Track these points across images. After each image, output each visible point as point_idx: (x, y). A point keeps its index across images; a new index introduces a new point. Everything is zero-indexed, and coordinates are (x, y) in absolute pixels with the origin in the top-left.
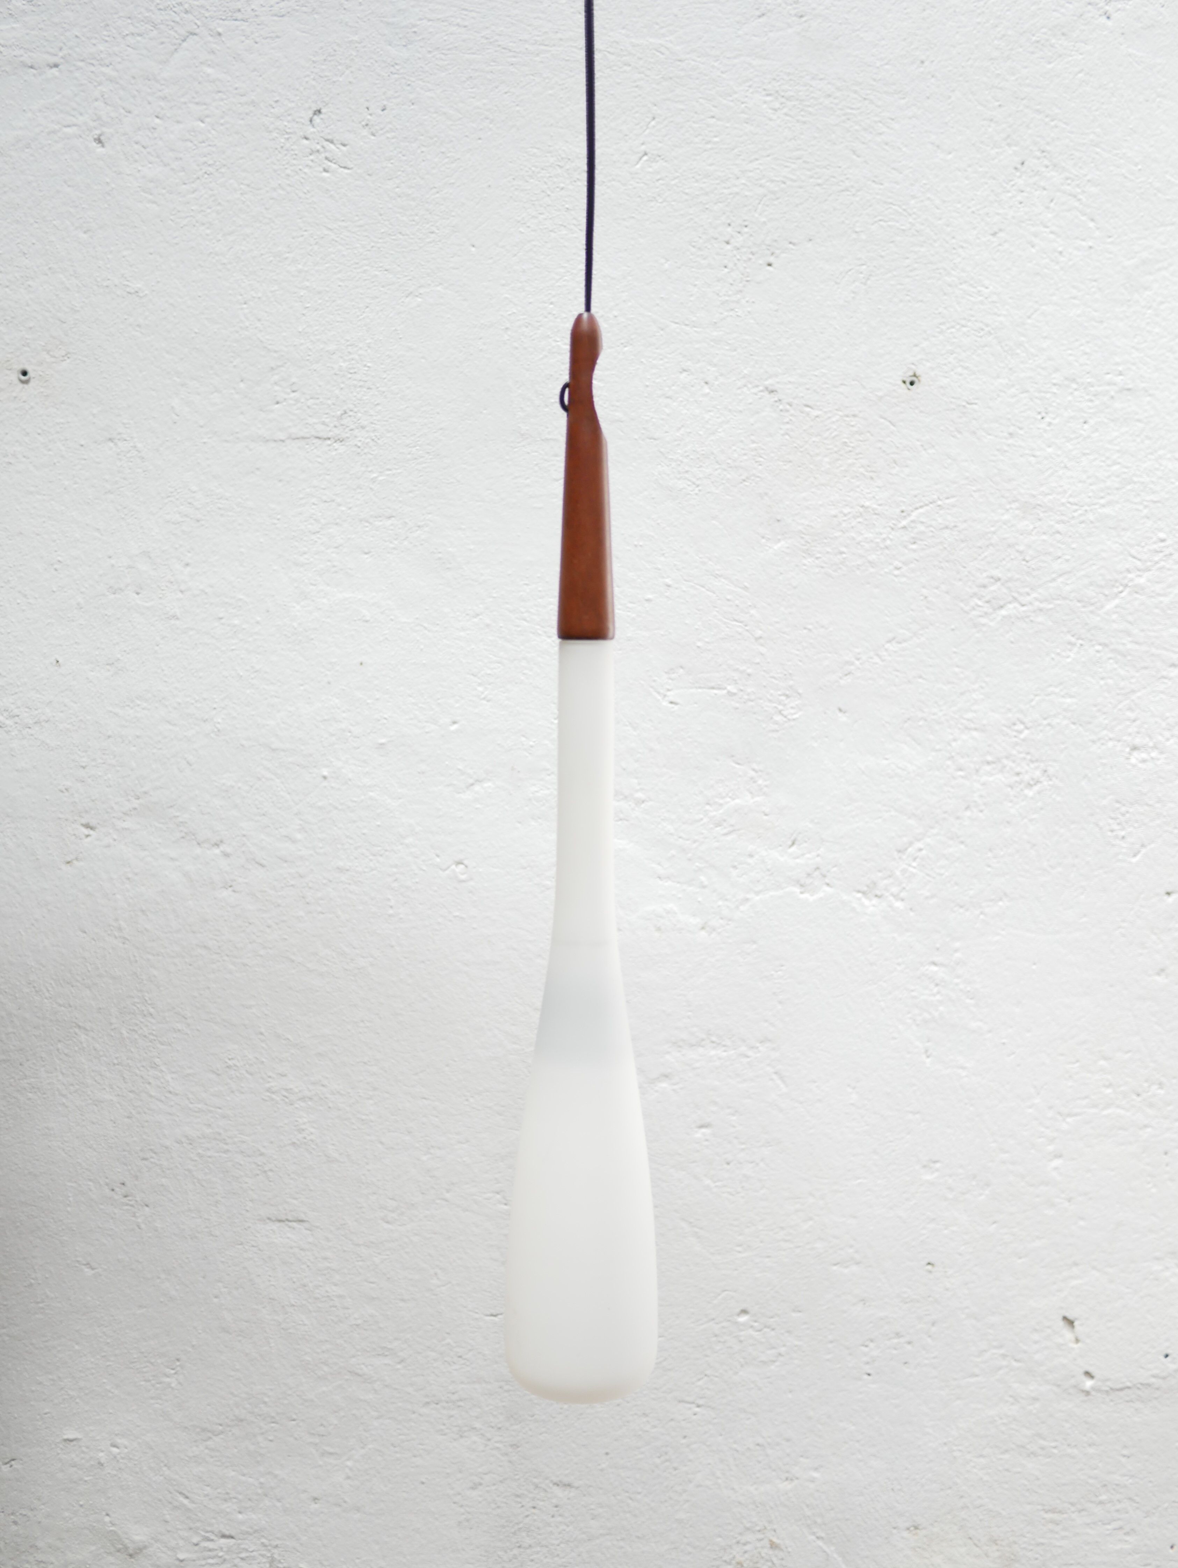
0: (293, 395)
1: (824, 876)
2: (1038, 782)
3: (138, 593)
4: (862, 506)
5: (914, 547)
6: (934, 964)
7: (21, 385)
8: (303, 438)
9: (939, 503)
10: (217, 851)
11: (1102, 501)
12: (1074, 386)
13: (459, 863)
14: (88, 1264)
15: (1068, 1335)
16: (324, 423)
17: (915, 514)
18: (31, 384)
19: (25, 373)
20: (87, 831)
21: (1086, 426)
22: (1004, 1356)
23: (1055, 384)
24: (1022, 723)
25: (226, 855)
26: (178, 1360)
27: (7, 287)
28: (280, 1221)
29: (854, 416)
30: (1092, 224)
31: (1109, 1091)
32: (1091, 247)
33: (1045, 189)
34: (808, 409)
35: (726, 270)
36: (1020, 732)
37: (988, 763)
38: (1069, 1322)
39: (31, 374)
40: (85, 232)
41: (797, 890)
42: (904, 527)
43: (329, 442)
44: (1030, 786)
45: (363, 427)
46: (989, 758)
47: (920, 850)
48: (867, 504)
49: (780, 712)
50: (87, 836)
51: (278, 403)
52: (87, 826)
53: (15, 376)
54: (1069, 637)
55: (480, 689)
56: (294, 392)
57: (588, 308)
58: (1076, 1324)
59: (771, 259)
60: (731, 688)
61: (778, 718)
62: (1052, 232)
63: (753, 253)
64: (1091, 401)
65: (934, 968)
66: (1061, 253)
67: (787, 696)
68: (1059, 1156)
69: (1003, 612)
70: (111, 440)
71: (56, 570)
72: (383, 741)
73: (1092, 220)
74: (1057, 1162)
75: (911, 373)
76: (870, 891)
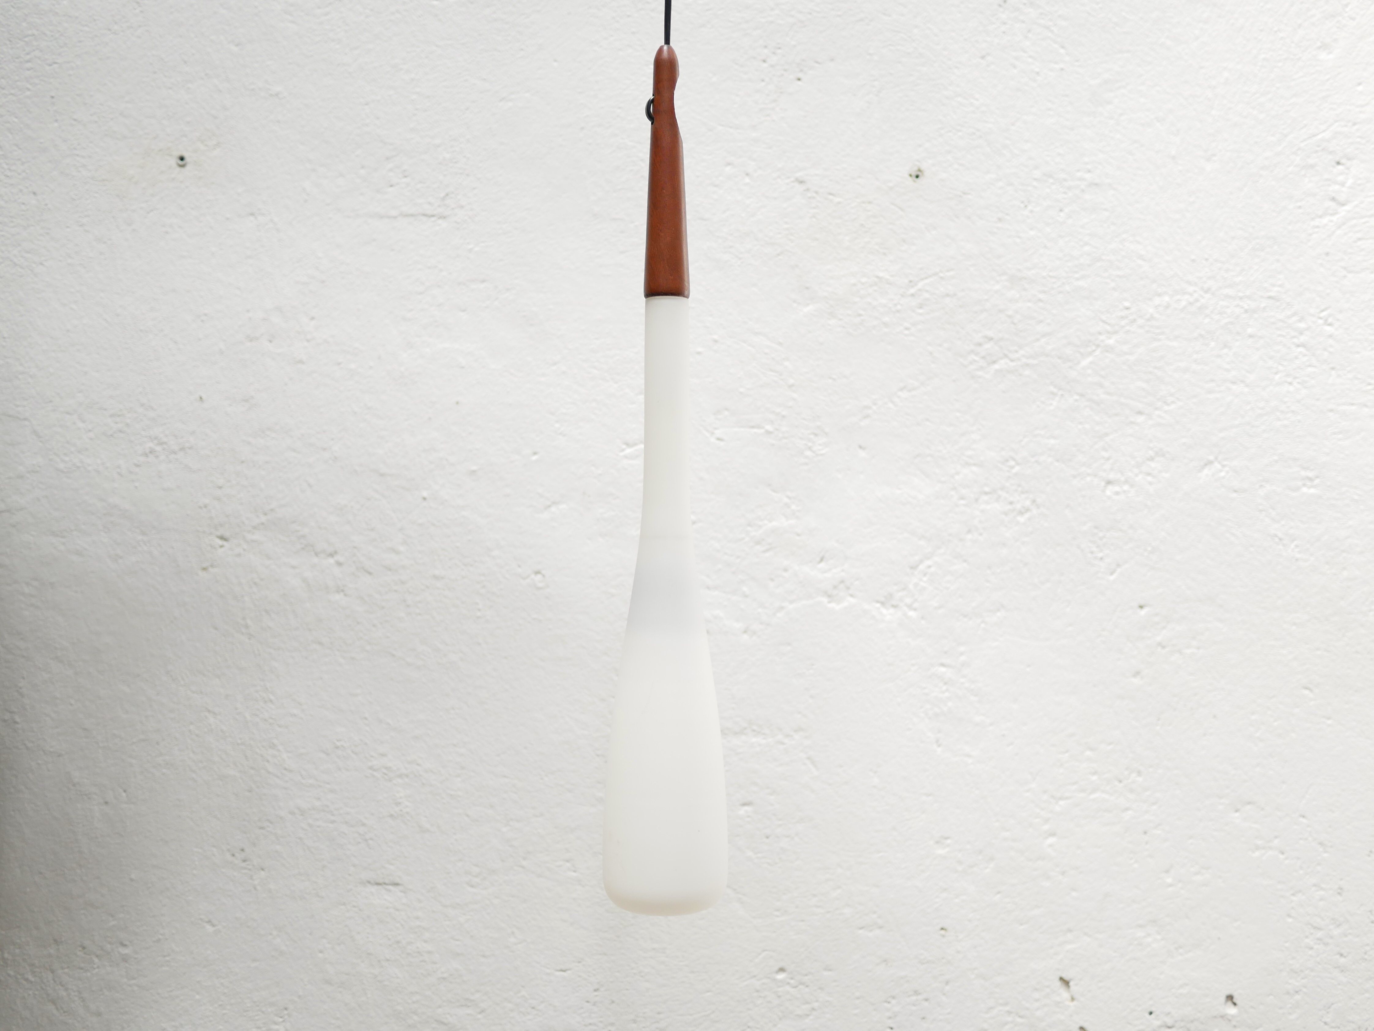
0: (404, 180)
1: (848, 588)
2: (1028, 510)
3: (271, 341)
4: (878, 277)
5: (921, 311)
6: (943, 665)
7: (178, 169)
8: (412, 215)
9: (941, 275)
10: (331, 561)
11: (1077, 276)
12: (1051, 181)
13: (537, 573)
14: (209, 922)
15: (1065, 994)
16: (430, 203)
17: (920, 285)
18: (188, 168)
19: (182, 159)
20: (220, 542)
21: (1062, 214)
22: (1009, 1013)
23: (1035, 179)
24: (1014, 459)
25: (339, 564)
26: (286, 1009)
27: (170, 88)
28: (378, 884)
29: (870, 202)
30: (1062, 51)
31: (1095, 778)
32: (1062, 69)
33: (1023, 22)
34: (831, 197)
35: (763, 84)
36: (1012, 467)
37: (986, 493)
38: (1065, 982)
39: (188, 159)
40: (237, 45)
41: (825, 600)
42: (913, 295)
43: (433, 219)
44: (1021, 513)
45: (462, 207)
46: (987, 489)
47: (929, 567)
48: (881, 274)
49: (810, 448)
50: (222, 546)
51: (391, 186)
52: (222, 538)
53: (174, 161)
54: (1052, 388)
55: (557, 425)
56: (406, 177)
57: (667, 41)
58: (1071, 984)
59: (800, 75)
60: (769, 428)
61: (808, 453)
62: (1030, 57)
63: (785, 70)
64: (1065, 193)
65: (943, 669)
66: (1038, 73)
67: (816, 435)
68: (1053, 834)
69: (996, 366)
70: (252, 214)
71: (202, 321)
72: (474, 468)
73: (1063, 47)
74: (1051, 840)
75: (916, 168)
76: (887, 601)
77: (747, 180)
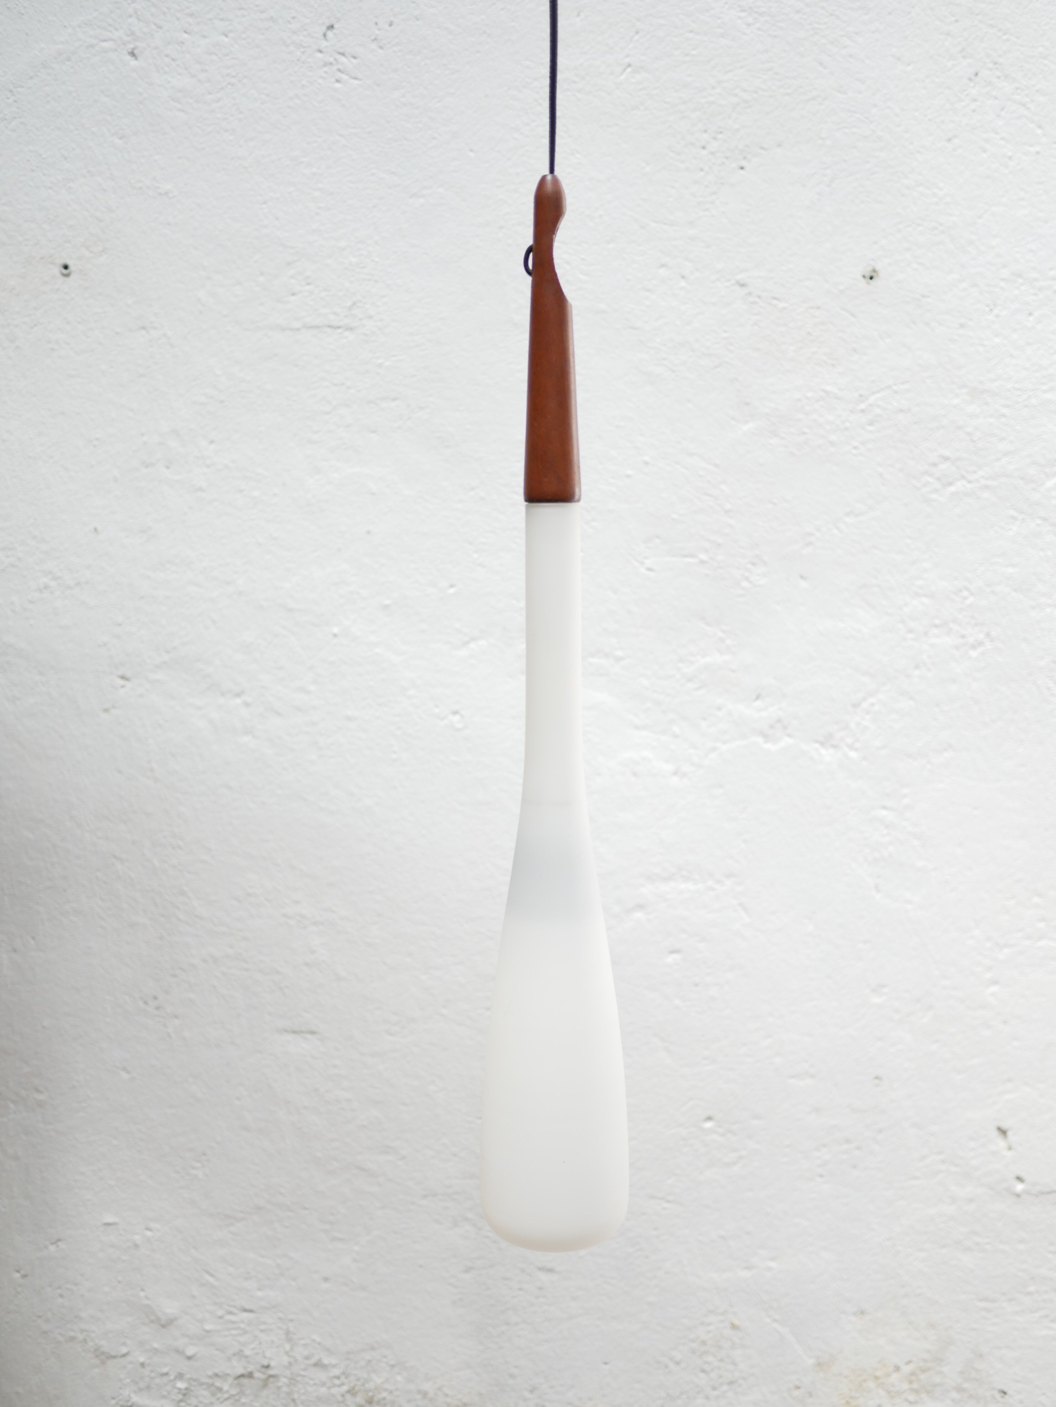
0: (308, 288)
1: (785, 728)
2: (981, 644)
3: (168, 468)
4: (825, 392)
5: (871, 428)
6: (884, 808)
7: (62, 279)
8: (316, 327)
9: (895, 388)
10: (238, 701)
11: (1045, 387)
12: (1021, 281)
13: (455, 713)
14: (124, 1069)
15: (1002, 1143)
16: (335, 314)
17: (872, 399)
18: (73, 277)
19: (66, 267)
20: (121, 682)
21: (1031, 318)
22: (943, 1162)
23: (1003, 280)
24: (967, 589)
25: (247, 704)
26: (204, 1154)
27: (50, 188)
28: (294, 1032)
29: (818, 308)
30: (1039, 131)
31: (1042, 925)
32: (1038, 153)
33: (996, 98)
34: (775, 302)
35: (702, 174)
36: (965, 598)
37: (936, 626)
38: (1003, 1132)
39: (72, 268)
40: (121, 138)
41: (760, 740)
42: (863, 411)
43: (339, 331)
44: (974, 647)
45: (371, 317)
46: (937, 622)
47: (873, 705)
48: (828, 388)
49: (747, 579)
50: (123, 687)
51: (293, 294)
52: (123, 677)
53: (57, 270)
54: (1012, 512)
55: (475, 556)
56: (308, 284)
57: (552, 170)
58: (1010, 1134)
59: (744, 163)
60: (703, 557)
61: (745, 584)
62: (1003, 139)
63: (727, 158)
64: (1035, 294)
65: (884, 813)
66: (1010, 158)
67: (754, 564)
68: (995, 982)
69: (952, 489)
70: (144, 328)
71: (94, 446)
72: (387, 602)
73: (1040, 127)
74: (994, 989)
75: (870, 269)
76: (827, 741)
77: (683, 284)
